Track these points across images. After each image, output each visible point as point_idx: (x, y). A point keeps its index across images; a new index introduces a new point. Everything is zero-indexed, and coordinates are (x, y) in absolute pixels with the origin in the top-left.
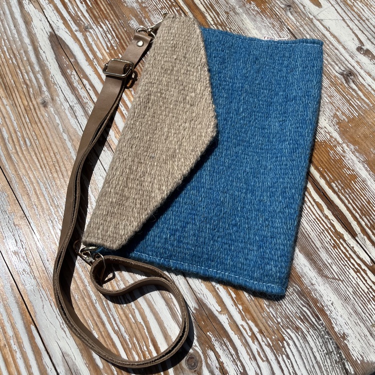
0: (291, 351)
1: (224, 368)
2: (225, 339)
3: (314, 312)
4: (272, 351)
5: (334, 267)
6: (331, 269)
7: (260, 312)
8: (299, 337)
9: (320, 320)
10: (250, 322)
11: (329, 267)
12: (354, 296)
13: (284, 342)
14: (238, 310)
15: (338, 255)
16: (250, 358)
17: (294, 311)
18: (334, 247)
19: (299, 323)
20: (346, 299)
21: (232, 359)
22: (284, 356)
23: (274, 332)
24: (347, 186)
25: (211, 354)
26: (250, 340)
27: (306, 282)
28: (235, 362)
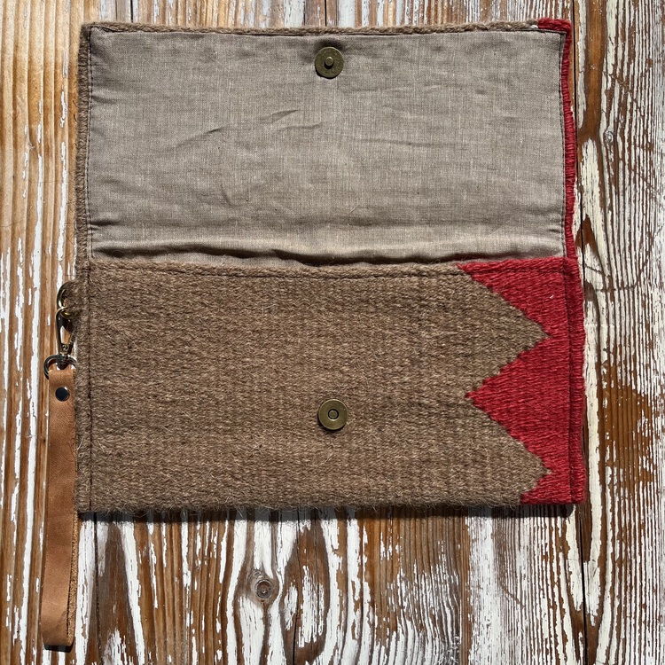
0: (396, 647)
1: (300, 617)
2: (321, 586)
3: (457, 621)
4: (373, 633)
5: (525, 583)
6: (519, 584)
7: (386, 580)
8: (417, 639)
9: (458, 635)
10: (366, 585)
11: (519, 578)
12: (524, 634)
13: (395, 633)
14: (360, 560)
15: (543, 571)
16: (340, 625)
17: (432, 605)
18: (545, 557)
19: (428, 622)
20: (511, 631)
21: (316, 614)
22: (383, 648)
23: (389, 613)
24: (627, 484)
25: (294, 593)
26: (352, 605)
27: (473, 579)
28: (318, 619)
